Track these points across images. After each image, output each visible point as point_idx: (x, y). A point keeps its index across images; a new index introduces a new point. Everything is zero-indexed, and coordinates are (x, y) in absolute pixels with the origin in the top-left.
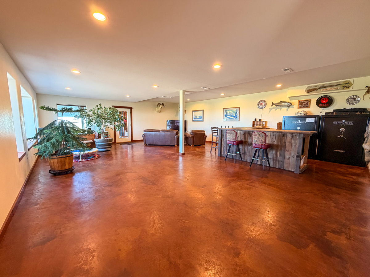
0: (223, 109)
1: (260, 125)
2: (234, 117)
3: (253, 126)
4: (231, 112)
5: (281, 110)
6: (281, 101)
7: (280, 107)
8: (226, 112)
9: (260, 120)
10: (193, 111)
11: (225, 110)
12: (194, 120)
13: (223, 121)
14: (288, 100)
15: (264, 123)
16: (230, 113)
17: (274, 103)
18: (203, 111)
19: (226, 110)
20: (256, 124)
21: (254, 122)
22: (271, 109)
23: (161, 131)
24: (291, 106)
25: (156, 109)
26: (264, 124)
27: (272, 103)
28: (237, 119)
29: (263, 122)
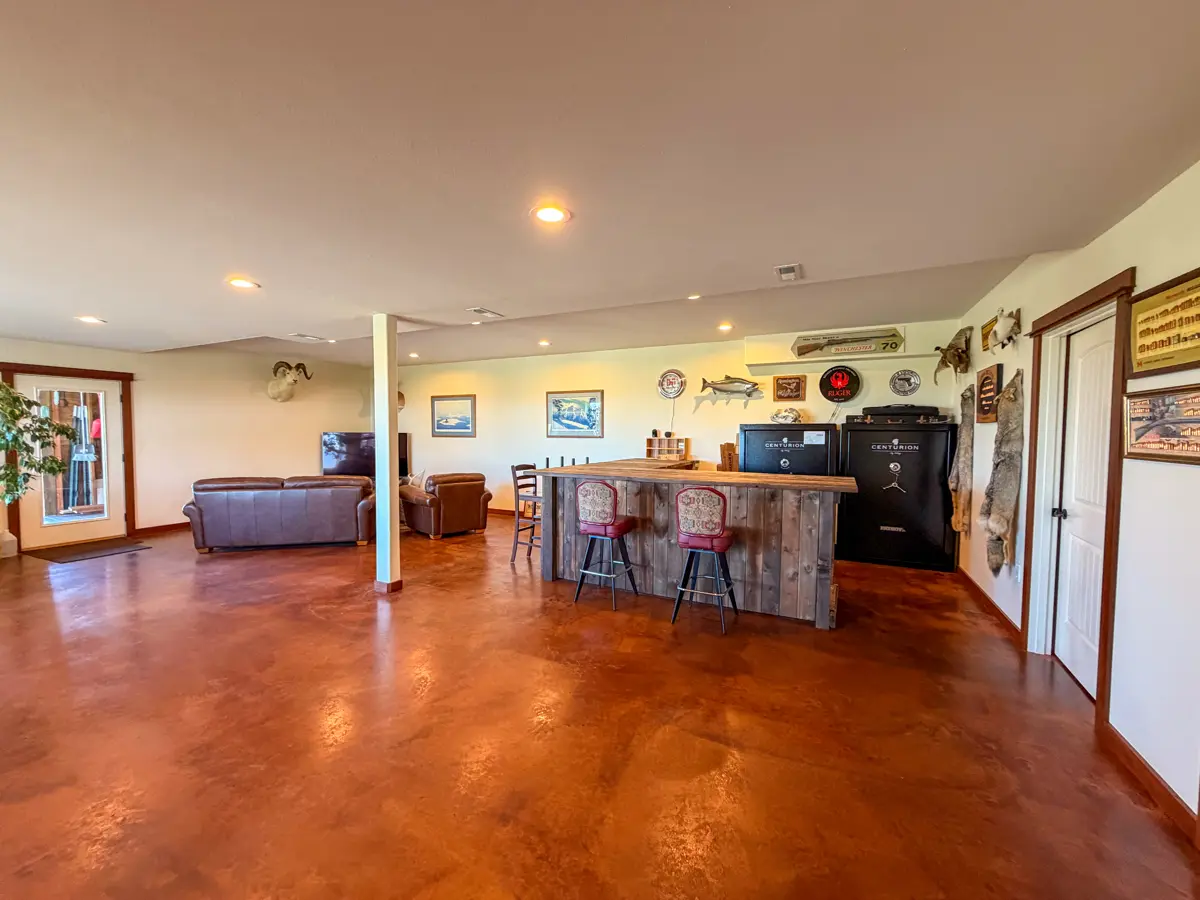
0: (548, 393)
1: (669, 452)
2: (585, 422)
3: (650, 453)
4: (575, 406)
5: (727, 403)
6: (728, 378)
7: (724, 395)
8: (557, 403)
9: (668, 435)
10: (434, 399)
11: (555, 399)
12: (439, 430)
13: (548, 436)
14: (746, 375)
15: (683, 444)
16: (571, 409)
17: (709, 381)
18: (473, 397)
19: (558, 397)
20: (656, 448)
21: (650, 442)
22: (699, 400)
23: (286, 484)
24: (755, 394)
25: (271, 384)
26: (683, 448)
27: (704, 381)
28: (596, 431)
29: (679, 441)
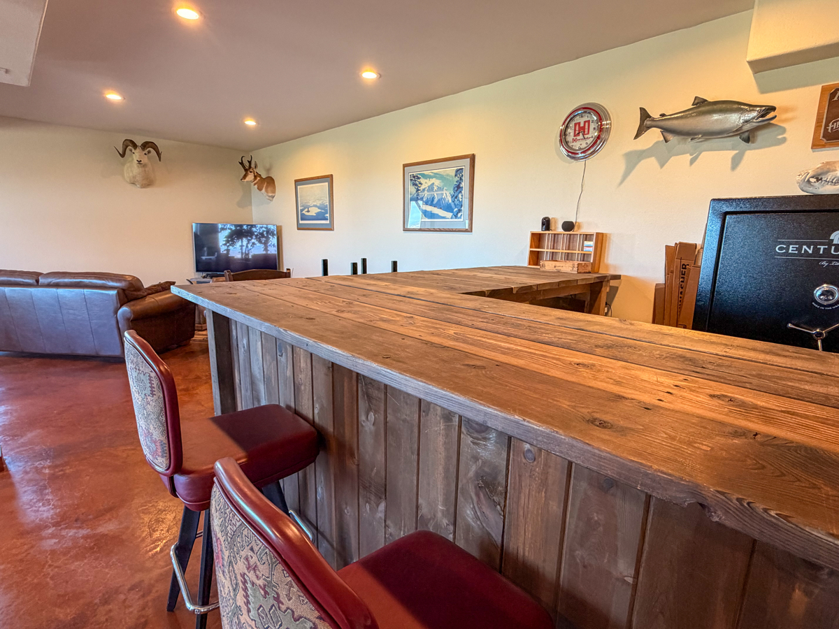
0: (405, 166)
1: (568, 257)
2: (448, 208)
4: (437, 182)
5: (692, 162)
6: (700, 103)
7: (689, 144)
8: (415, 180)
9: (569, 226)
10: (298, 182)
11: (413, 175)
12: (305, 223)
13: (405, 230)
15: (592, 243)
16: (431, 188)
17: (655, 114)
18: (329, 178)
21: (537, 239)
22: (633, 159)
23: (41, 280)
26: (592, 250)
27: (644, 115)
28: (463, 221)
29: (587, 237)
